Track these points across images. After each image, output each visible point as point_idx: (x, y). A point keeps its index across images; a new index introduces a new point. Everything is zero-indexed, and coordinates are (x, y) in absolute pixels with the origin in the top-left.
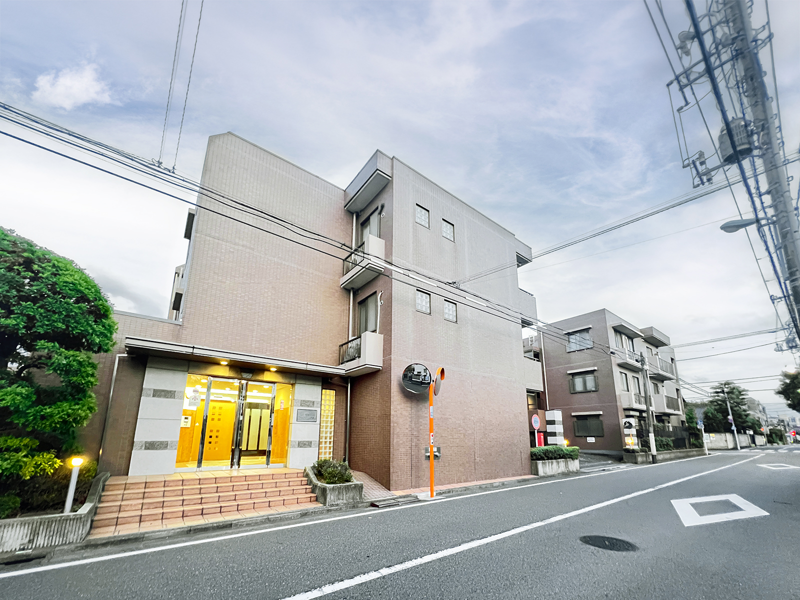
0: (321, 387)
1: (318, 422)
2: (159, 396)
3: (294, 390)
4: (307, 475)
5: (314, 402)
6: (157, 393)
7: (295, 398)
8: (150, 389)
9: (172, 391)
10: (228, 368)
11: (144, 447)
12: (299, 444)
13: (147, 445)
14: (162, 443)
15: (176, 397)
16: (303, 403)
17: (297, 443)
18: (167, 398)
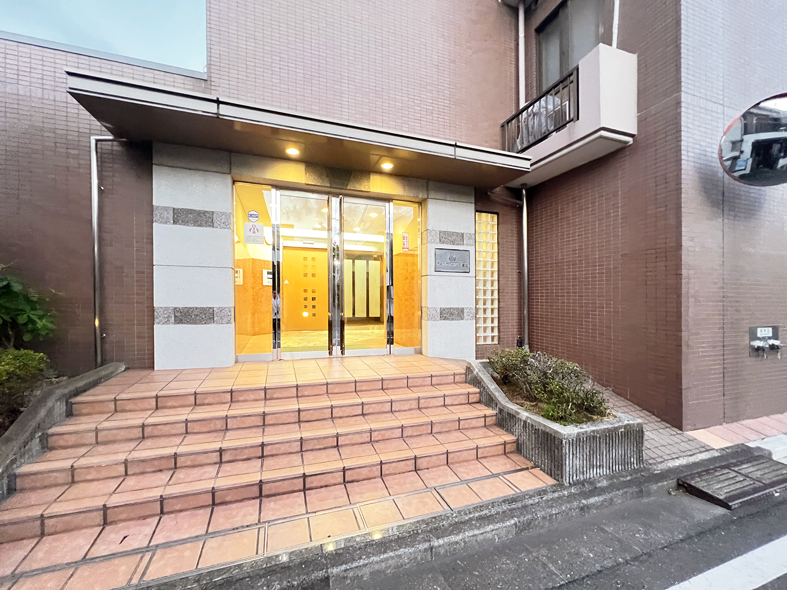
0: (474, 205)
1: (472, 273)
2: (185, 223)
3: (426, 212)
4: (476, 382)
5: (463, 234)
6: (181, 216)
7: (430, 227)
8: (166, 209)
9: (207, 212)
10: (301, 168)
11: (173, 319)
12: (441, 313)
13: (178, 314)
14: (203, 310)
15: (215, 225)
16: (445, 236)
17: (439, 311)
18: (200, 225)
